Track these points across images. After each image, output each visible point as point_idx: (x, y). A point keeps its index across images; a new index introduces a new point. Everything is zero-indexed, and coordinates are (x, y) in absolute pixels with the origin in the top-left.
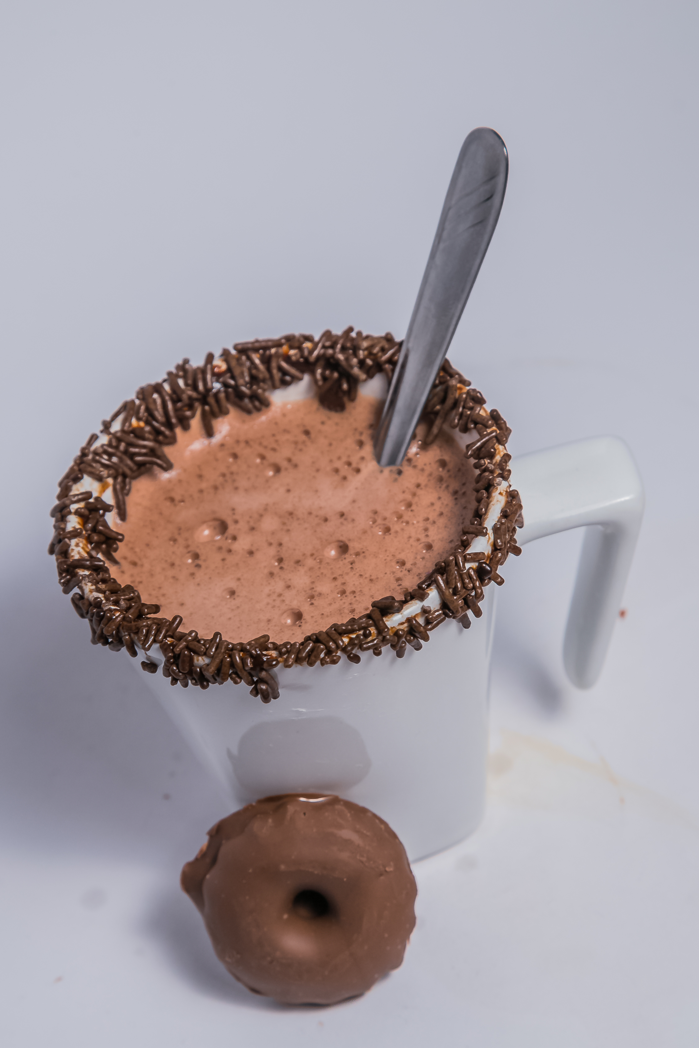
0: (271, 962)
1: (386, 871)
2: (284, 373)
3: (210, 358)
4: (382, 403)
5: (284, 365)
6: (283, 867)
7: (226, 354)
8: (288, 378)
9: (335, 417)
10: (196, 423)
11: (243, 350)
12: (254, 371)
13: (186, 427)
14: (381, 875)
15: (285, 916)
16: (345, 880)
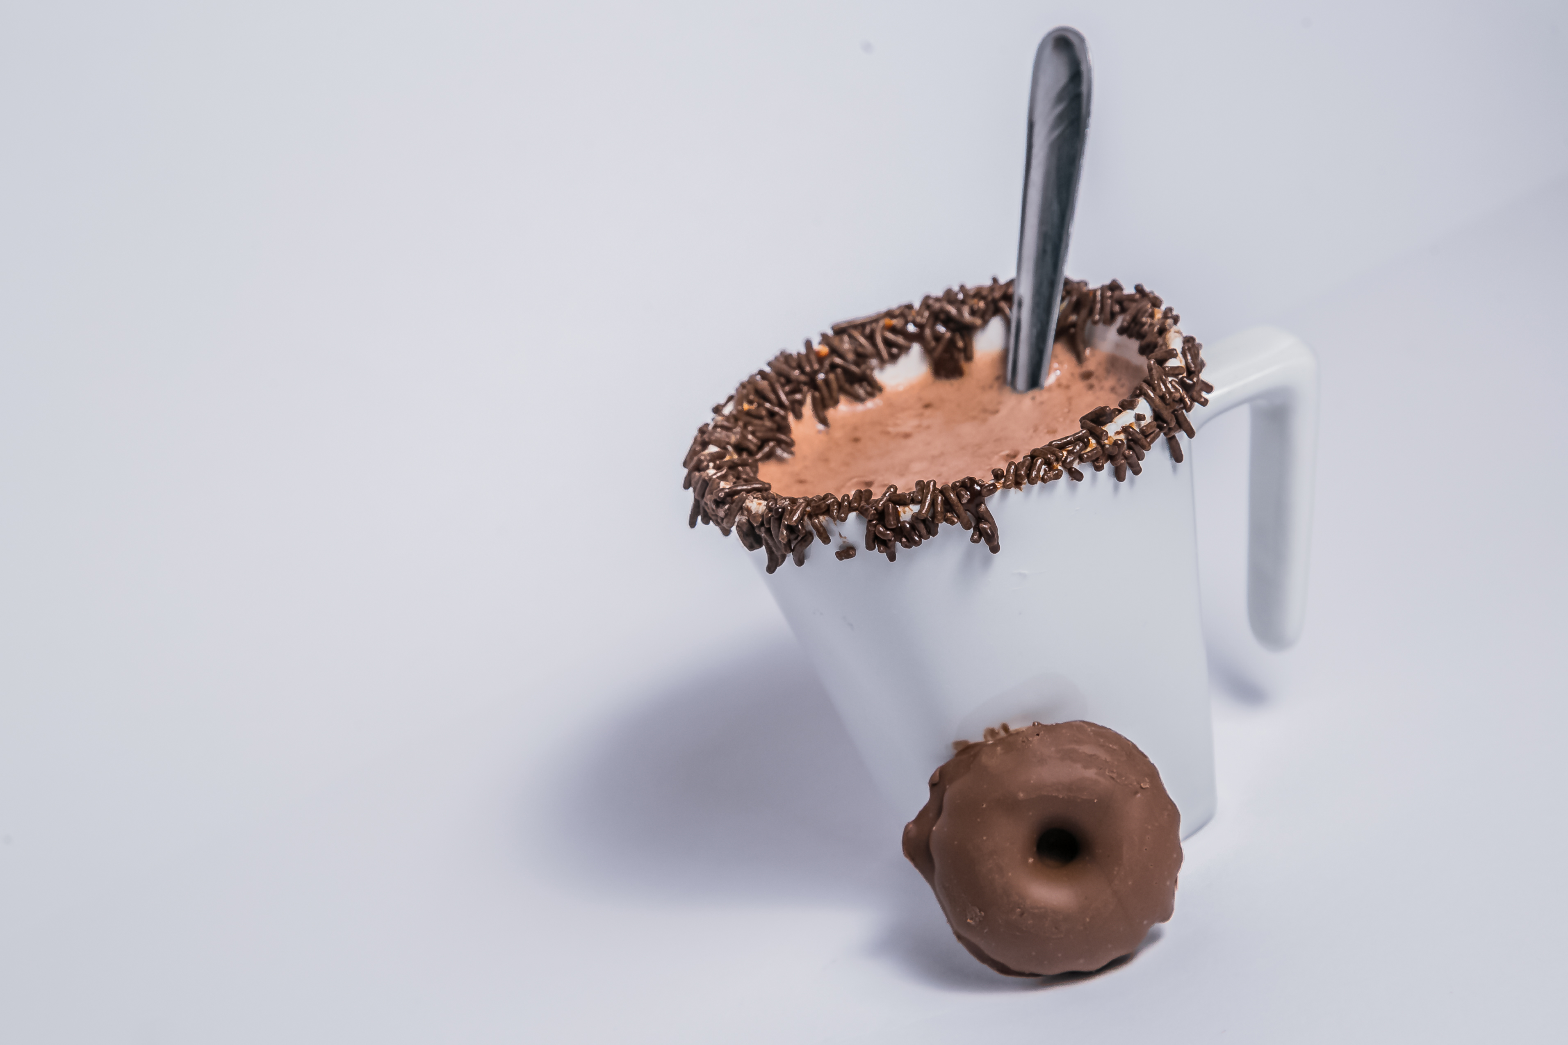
0: (1022, 914)
1: (1141, 788)
2: (889, 344)
3: (808, 344)
4: (1006, 351)
5: (890, 336)
6: (1021, 795)
7: (825, 339)
8: (895, 350)
9: (955, 383)
10: (807, 410)
11: (840, 331)
12: (860, 350)
13: (798, 416)
14: (1136, 793)
15: (1031, 860)
16: (1095, 801)
